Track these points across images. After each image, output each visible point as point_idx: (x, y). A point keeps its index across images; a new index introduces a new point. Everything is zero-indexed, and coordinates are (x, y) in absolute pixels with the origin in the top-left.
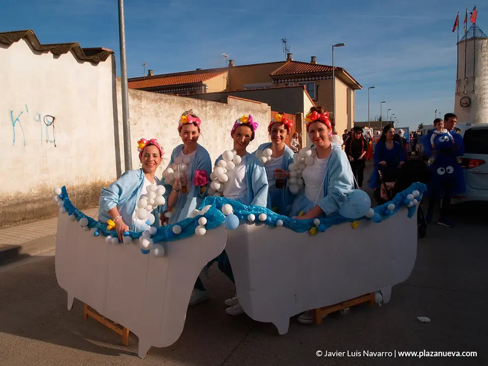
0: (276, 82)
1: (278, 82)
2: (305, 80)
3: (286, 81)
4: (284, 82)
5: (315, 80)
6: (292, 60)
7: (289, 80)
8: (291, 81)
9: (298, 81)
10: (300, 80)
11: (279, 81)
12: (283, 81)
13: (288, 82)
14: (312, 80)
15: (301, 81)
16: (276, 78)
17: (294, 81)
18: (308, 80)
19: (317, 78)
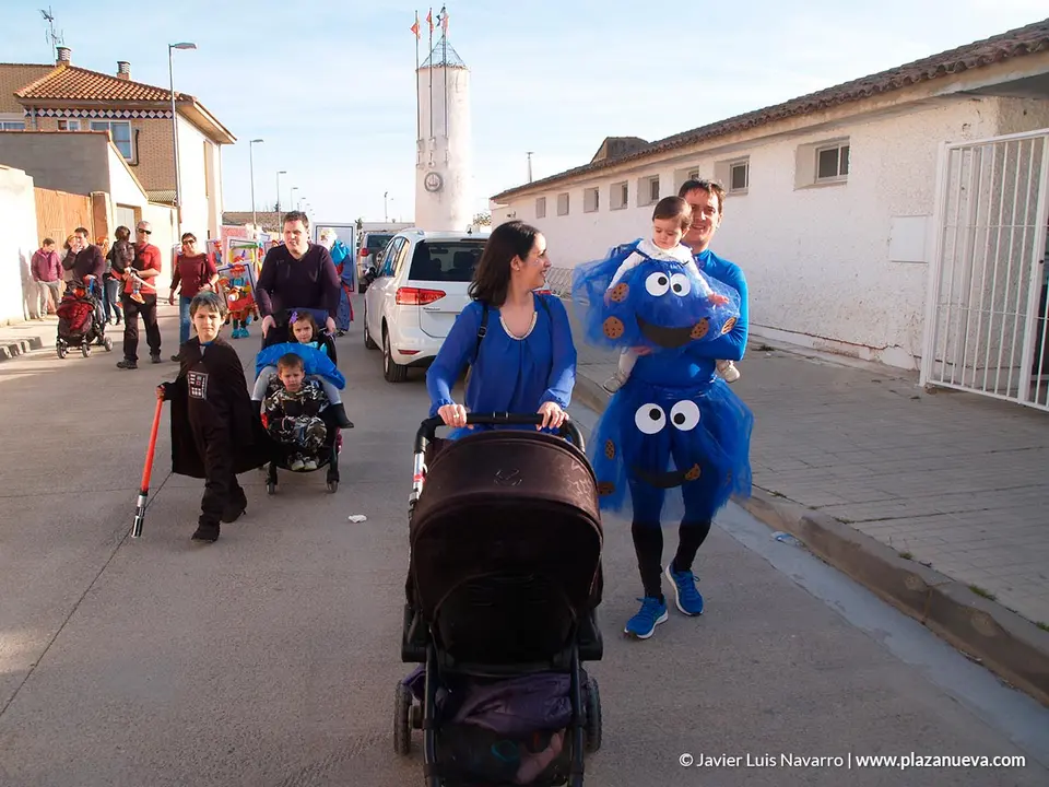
0: (32, 113)
1: (37, 115)
2: (106, 116)
3: (59, 113)
4: (55, 115)
5: (131, 116)
6: (71, 64)
7: (68, 113)
8: (72, 116)
9: (89, 116)
10: (93, 113)
11: (42, 113)
12: (50, 113)
13: (63, 115)
14: (123, 117)
15: (98, 116)
16: (33, 106)
17: (80, 116)
18: (115, 117)
19: (135, 114)
